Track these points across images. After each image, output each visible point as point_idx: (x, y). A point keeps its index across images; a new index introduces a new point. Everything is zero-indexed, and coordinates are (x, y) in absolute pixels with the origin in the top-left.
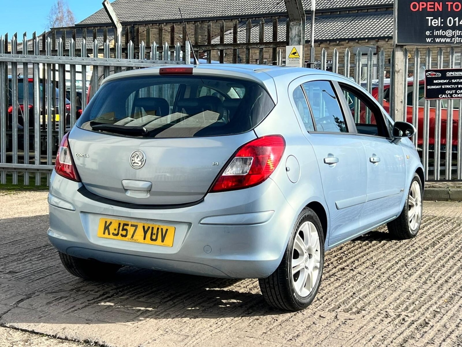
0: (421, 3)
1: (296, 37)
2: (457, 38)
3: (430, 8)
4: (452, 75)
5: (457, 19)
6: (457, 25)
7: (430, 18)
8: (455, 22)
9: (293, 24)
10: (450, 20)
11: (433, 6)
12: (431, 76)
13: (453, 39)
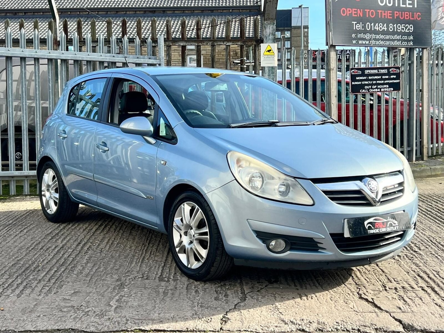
0: (348, 9)
1: (271, 35)
2: (373, 41)
3: (355, 14)
4: (369, 72)
5: (373, 24)
6: (373, 30)
7: (354, 23)
8: (371, 26)
9: (267, 23)
10: (368, 24)
11: (356, 12)
12: (354, 74)
13: (371, 41)
